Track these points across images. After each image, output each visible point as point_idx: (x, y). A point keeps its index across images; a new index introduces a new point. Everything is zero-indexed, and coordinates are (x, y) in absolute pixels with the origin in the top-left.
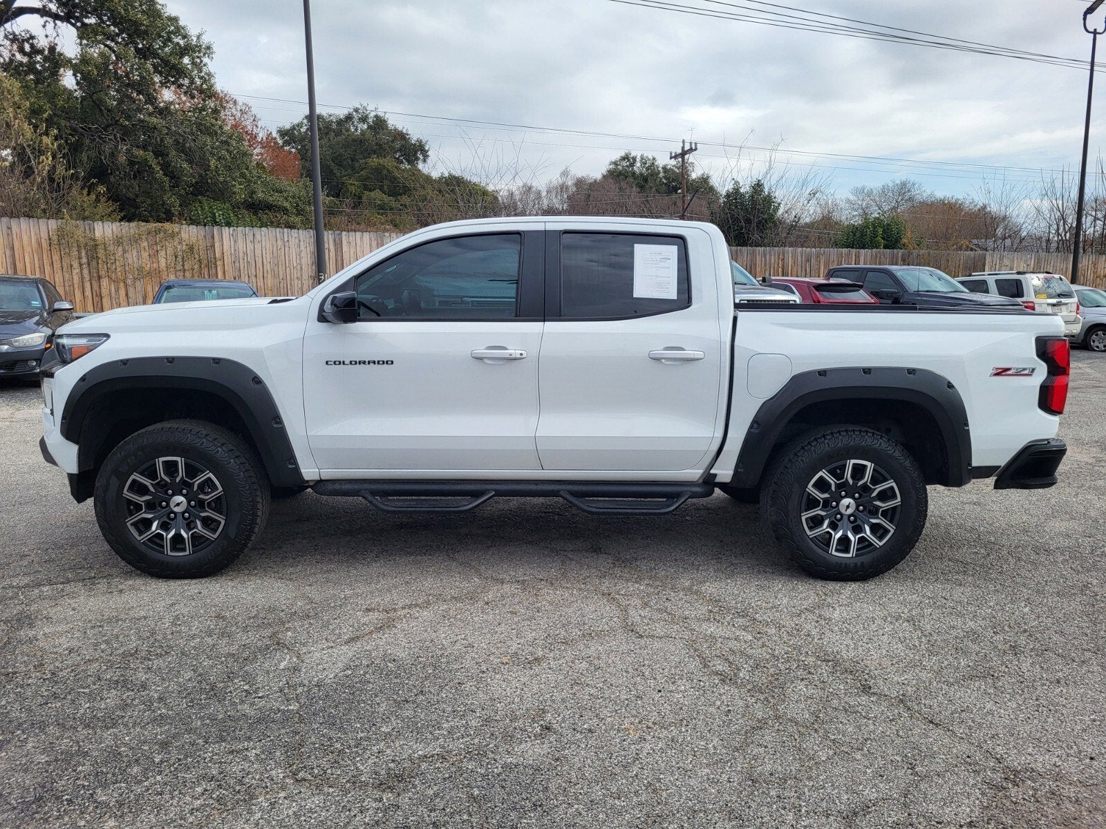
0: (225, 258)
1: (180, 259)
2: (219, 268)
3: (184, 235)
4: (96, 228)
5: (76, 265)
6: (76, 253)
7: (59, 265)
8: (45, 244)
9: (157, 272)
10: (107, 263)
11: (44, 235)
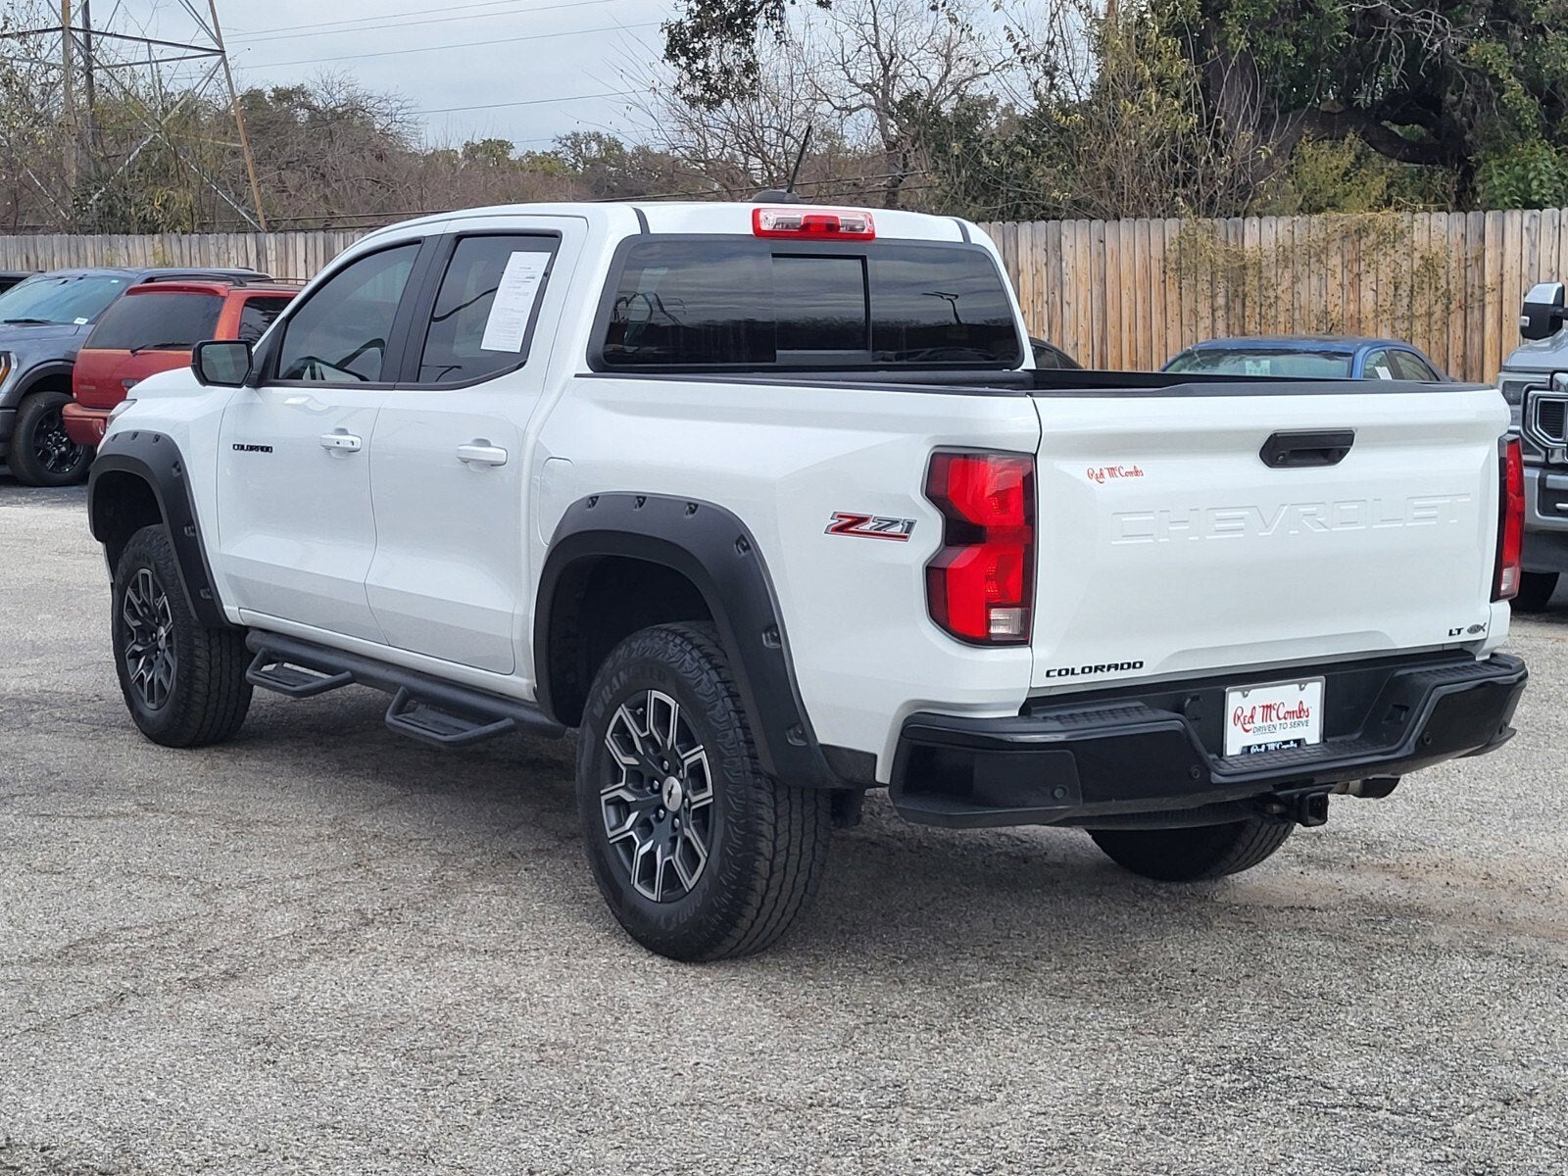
0: (1506, 285)
1: (1404, 290)
2: (1489, 310)
3: (1419, 237)
4: (1247, 231)
5: (1204, 309)
6: (1206, 286)
7: (1177, 309)
8: (1156, 272)
9: (1355, 321)
10: (1261, 305)
11: (1156, 252)
